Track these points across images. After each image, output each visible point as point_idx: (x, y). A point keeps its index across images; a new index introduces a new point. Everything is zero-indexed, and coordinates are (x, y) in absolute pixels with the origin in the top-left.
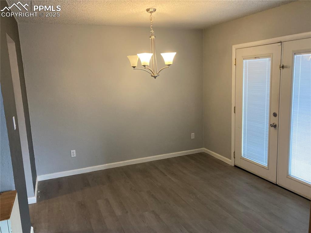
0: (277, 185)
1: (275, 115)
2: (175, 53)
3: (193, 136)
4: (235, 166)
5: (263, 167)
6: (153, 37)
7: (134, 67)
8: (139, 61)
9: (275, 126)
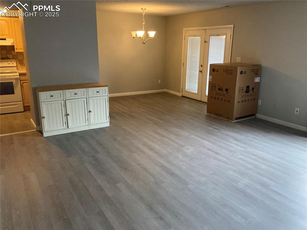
0: (201, 101)
1: (202, 66)
2: (155, 32)
3: (159, 81)
4: (182, 96)
5: (195, 94)
6: (144, 23)
7: (134, 38)
8: (136, 35)
9: (201, 72)
